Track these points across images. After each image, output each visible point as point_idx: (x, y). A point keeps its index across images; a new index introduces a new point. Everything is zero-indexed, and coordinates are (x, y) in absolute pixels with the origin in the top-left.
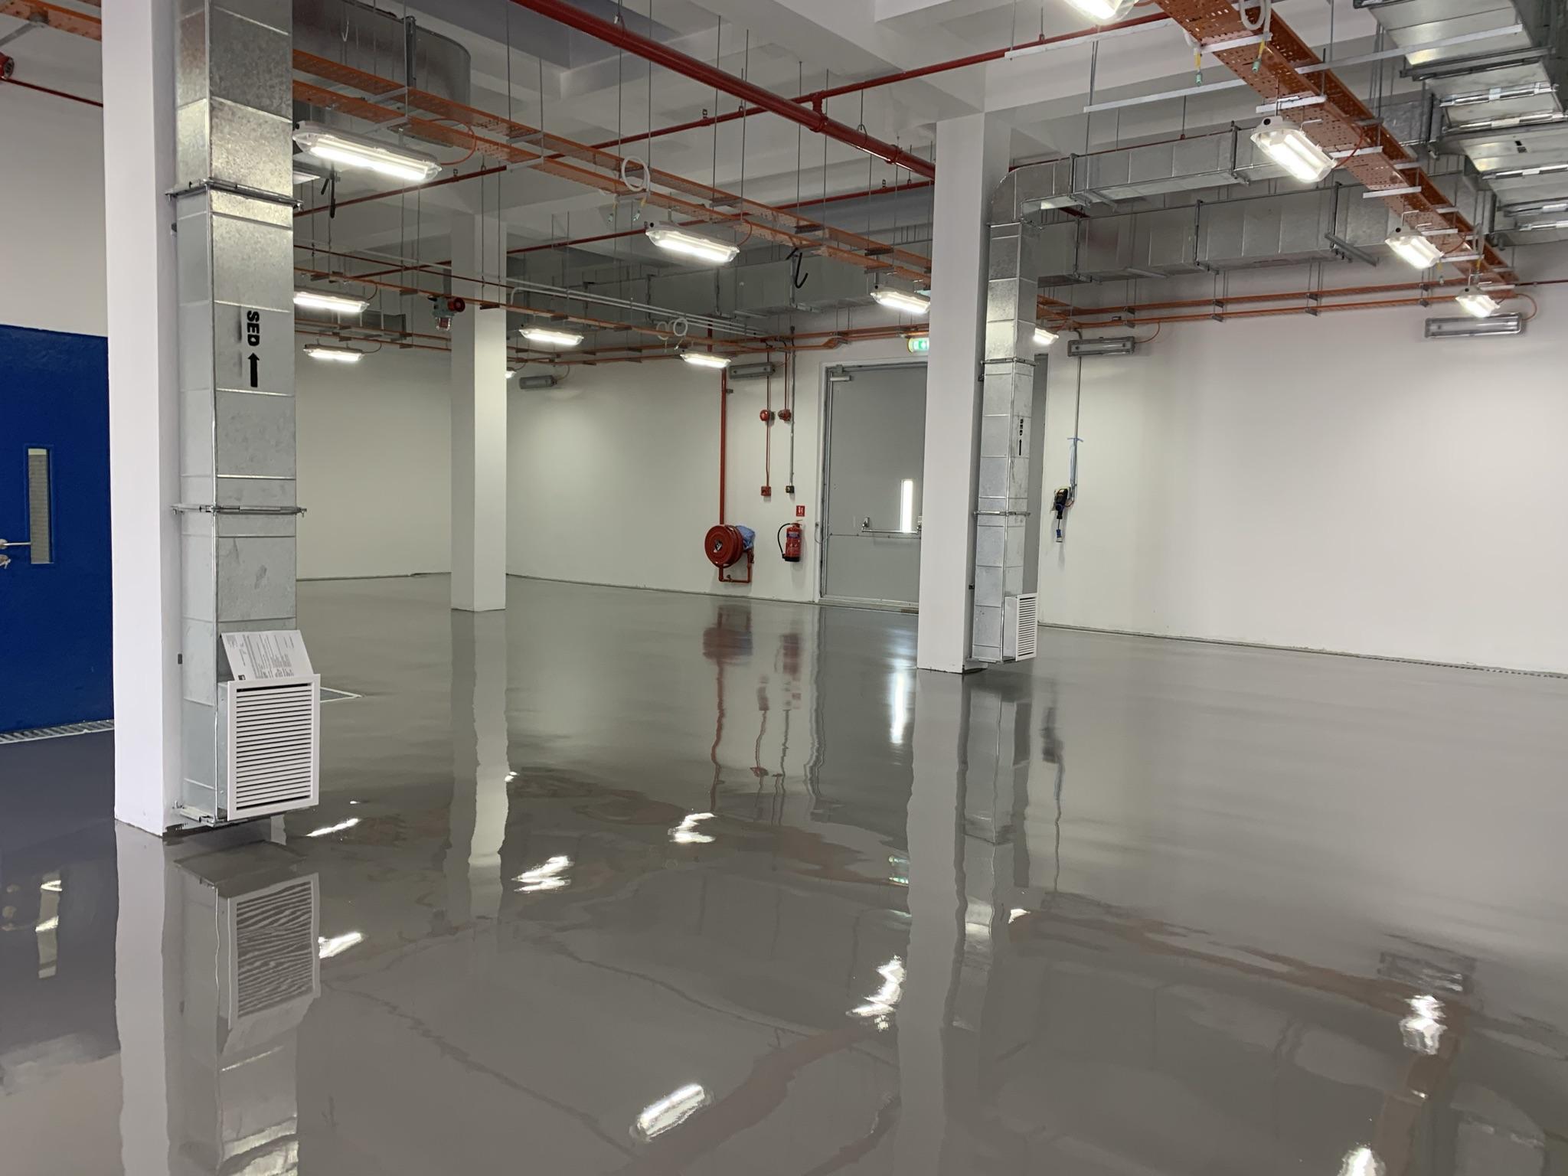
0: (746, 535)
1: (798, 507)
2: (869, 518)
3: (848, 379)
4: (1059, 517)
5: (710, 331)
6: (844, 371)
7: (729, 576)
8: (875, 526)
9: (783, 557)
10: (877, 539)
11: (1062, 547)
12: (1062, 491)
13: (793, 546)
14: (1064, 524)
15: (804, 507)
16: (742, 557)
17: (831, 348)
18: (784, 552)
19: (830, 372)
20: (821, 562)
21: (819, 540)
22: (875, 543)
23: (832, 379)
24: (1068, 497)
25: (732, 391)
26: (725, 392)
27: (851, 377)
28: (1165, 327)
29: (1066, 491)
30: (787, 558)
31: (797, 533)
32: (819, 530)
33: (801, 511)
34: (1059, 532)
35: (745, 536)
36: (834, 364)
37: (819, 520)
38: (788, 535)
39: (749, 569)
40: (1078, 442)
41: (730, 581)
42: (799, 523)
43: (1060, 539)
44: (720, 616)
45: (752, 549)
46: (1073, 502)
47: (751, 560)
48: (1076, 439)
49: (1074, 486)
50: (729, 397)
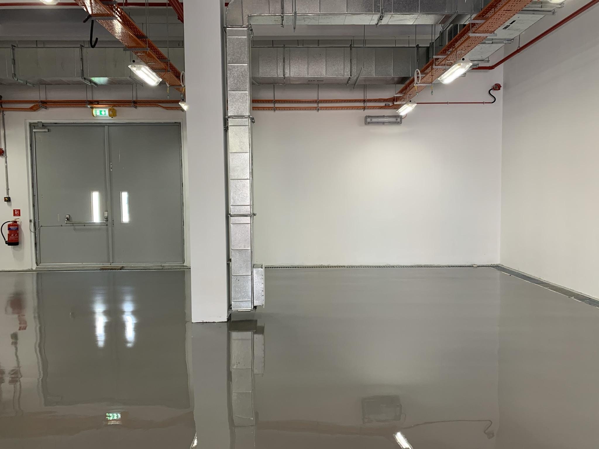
1: (14, 210)
2: (69, 215)
3: (47, 131)
6: (44, 126)
8: (74, 219)
9: (6, 243)
10: (76, 227)
13: (14, 235)
15: (19, 210)
17: (35, 111)
18: (7, 240)
19: (32, 126)
20: (36, 244)
21: (33, 230)
22: (75, 229)
23: (34, 130)
27: (48, 130)
30: (9, 243)
31: (16, 227)
32: (32, 224)
33: (17, 213)
36: (36, 121)
37: (32, 218)
38: (9, 229)
42: (17, 220)
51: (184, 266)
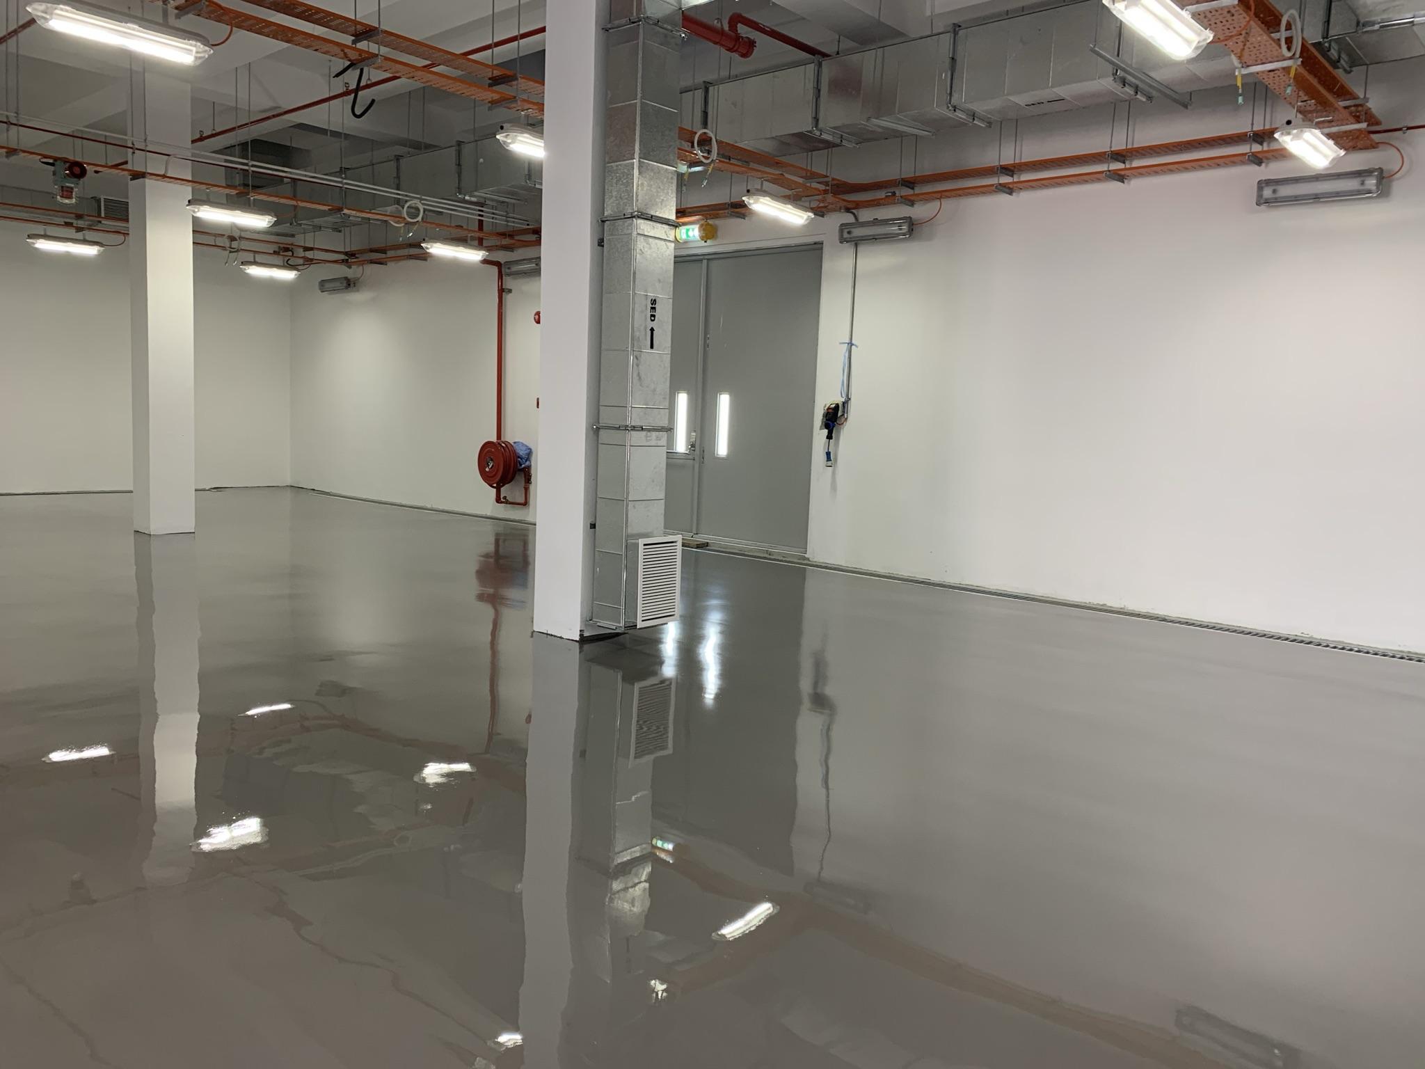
0: (522, 452)
4: (829, 437)
5: (481, 222)
7: (505, 498)
11: (834, 473)
12: (833, 406)
14: (837, 444)
16: (517, 477)
24: (840, 414)
25: (510, 291)
26: (502, 291)
28: (948, 204)
29: (837, 406)
34: (828, 454)
35: (521, 454)
39: (527, 490)
40: (853, 347)
41: (506, 503)
43: (829, 463)
44: (497, 542)
45: (529, 467)
46: (846, 419)
47: (528, 479)
48: (851, 344)
49: (848, 399)
50: (508, 298)
51: (805, 559)
